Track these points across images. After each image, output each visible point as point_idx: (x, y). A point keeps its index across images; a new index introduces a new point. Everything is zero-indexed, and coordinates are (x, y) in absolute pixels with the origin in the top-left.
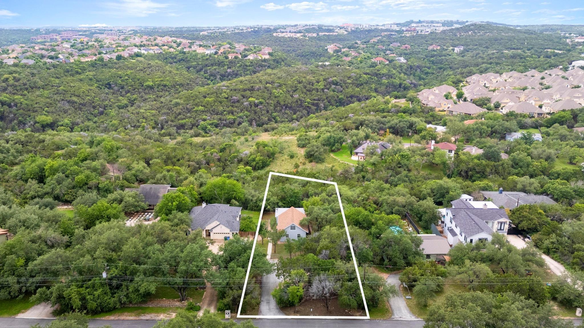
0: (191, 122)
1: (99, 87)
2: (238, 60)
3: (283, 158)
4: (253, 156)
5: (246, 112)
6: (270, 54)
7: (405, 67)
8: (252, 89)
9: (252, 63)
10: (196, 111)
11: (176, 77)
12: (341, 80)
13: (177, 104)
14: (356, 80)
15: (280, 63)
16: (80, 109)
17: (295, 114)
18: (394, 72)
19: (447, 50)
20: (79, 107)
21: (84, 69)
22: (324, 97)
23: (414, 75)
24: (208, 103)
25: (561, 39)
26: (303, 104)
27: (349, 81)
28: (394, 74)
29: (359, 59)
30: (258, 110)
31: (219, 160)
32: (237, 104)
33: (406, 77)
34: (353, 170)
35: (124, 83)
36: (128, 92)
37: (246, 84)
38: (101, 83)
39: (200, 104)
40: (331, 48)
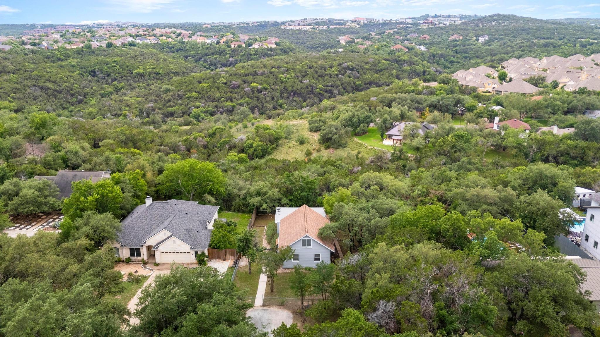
0: (181, 110)
1: (81, 74)
2: (241, 48)
3: (291, 145)
4: (250, 141)
5: (247, 99)
6: (276, 43)
7: (427, 55)
8: (255, 74)
9: (256, 51)
10: (189, 98)
11: (172, 65)
12: (357, 65)
13: (167, 91)
14: (375, 66)
15: (288, 52)
16: (55, 96)
17: (305, 101)
18: (416, 59)
19: (470, 40)
20: (53, 94)
21: (67, 56)
22: (339, 83)
23: (438, 64)
24: (203, 89)
25: (593, 29)
26: (314, 91)
27: (367, 67)
28: (416, 61)
29: (376, 47)
30: (262, 96)
31: (205, 147)
32: (236, 90)
33: (429, 64)
34: (389, 155)
35: (111, 70)
36: (115, 79)
37: (248, 69)
38: (84, 70)
39: (194, 90)
40: (343, 40)
